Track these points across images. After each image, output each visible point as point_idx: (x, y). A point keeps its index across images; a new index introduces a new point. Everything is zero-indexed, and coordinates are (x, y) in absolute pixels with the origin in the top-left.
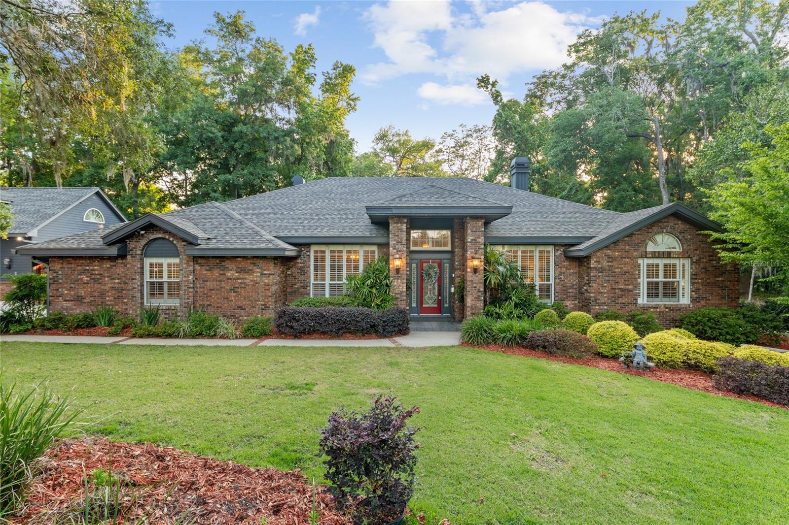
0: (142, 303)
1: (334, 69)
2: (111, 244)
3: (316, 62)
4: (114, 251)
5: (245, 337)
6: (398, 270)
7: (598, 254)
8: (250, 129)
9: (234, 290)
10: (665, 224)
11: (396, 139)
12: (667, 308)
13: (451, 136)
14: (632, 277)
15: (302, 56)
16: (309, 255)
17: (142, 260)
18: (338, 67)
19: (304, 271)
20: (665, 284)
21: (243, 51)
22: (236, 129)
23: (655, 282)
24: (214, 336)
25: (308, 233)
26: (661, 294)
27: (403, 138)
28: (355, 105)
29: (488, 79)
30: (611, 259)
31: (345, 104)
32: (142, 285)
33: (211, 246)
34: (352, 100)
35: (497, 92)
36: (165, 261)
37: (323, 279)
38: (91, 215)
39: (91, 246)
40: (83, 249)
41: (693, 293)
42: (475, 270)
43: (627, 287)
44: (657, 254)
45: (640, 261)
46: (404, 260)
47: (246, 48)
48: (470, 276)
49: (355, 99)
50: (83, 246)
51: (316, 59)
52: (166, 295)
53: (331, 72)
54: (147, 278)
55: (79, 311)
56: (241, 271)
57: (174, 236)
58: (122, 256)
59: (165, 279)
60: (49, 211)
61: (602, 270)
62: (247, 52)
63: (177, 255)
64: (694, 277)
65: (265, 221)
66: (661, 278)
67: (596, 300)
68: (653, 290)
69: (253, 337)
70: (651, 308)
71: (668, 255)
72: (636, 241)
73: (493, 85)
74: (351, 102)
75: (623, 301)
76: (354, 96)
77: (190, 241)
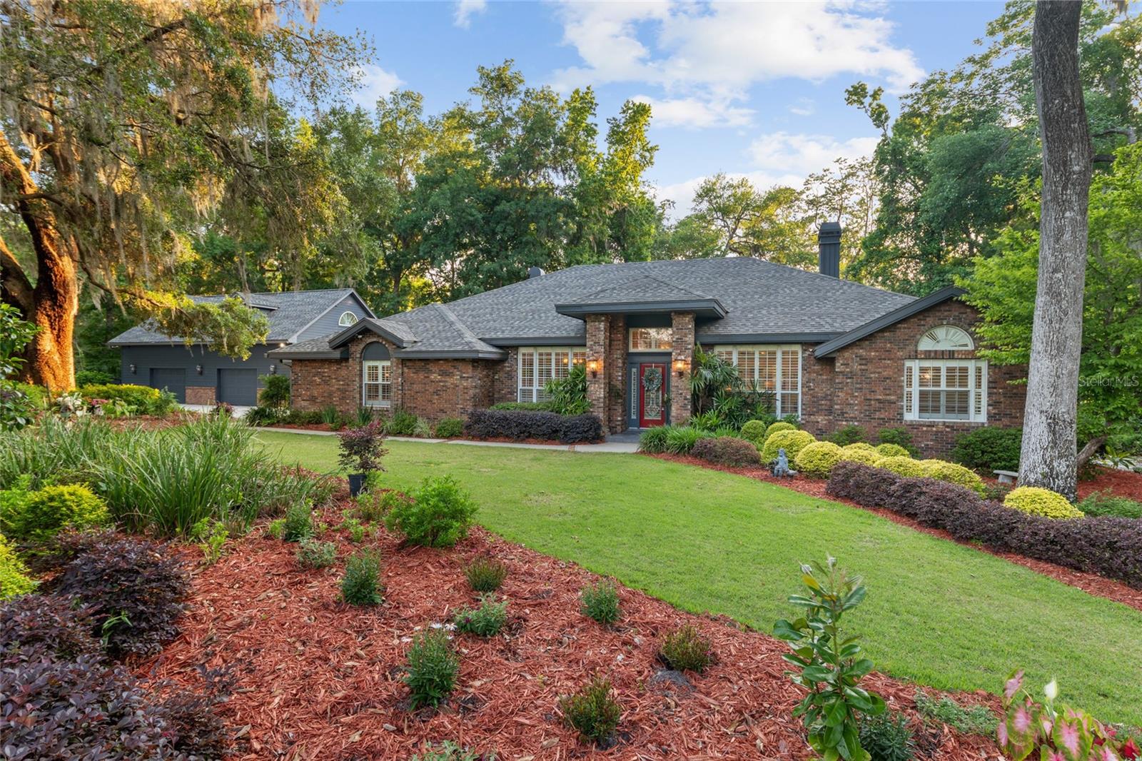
0: (361, 404)
1: (624, 112)
2: (335, 348)
3: (597, 108)
4: (337, 354)
5: (437, 437)
6: (594, 374)
7: (847, 354)
8: (514, 207)
9: (436, 393)
10: (946, 314)
11: (727, 193)
12: (948, 427)
13: (820, 179)
14: (894, 385)
15: (578, 105)
16: (516, 359)
17: (361, 362)
18: (629, 109)
19: (511, 376)
20: (950, 395)
21: (509, 109)
22: (498, 208)
23: (933, 392)
24: (411, 435)
25: (514, 334)
26: (943, 409)
27: (739, 192)
28: (651, 158)
29: (864, 89)
30: (864, 361)
31: (638, 157)
32: (361, 387)
33: (415, 349)
34: (648, 150)
35: (880, 106)
36: (380, 364)
37: (531, 384)
38: (345, 319)
39: (321, 350)
40: (315, 353)
41: (991, 408)
42: (681, 374)
43: (888, 397)
44: (933, 355)
45: (908, 364)
46: (602, 363)
47: (514, 104)
48: (674, 381)
49: (652, 148)
50: (315, 350)
51: (596, 105)
52: (380, 397)
53: (619, 116)
54: (366, 380)
55: (313, 409)
56: (444, 373)
57: (386, 340)
58: (345, 359)
59: (380, 381)
60: (307, 317)
61: (851, 375)
62: (515, 109)
63: (387, 359)
64: (993, 385)
65: (478, 323)
66: (943, 386)
67: (843, 413)
68: (929, 402)
69: (443, 437)
70: (924, 426)
71: (951, 355)
72: (902, 337)
73: (875, 95)
74: (647, 154)
75: (882, 416)
76: (649, 146)
77: (398, 344)
